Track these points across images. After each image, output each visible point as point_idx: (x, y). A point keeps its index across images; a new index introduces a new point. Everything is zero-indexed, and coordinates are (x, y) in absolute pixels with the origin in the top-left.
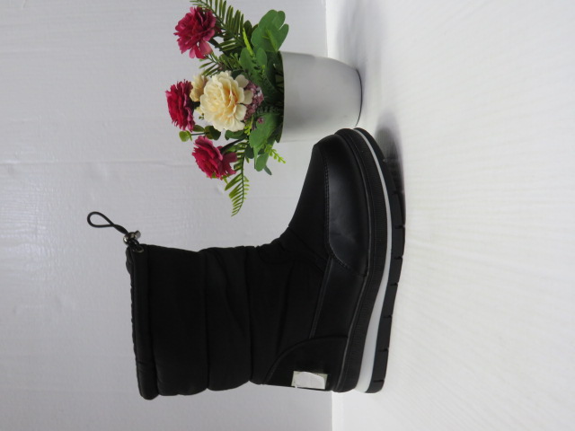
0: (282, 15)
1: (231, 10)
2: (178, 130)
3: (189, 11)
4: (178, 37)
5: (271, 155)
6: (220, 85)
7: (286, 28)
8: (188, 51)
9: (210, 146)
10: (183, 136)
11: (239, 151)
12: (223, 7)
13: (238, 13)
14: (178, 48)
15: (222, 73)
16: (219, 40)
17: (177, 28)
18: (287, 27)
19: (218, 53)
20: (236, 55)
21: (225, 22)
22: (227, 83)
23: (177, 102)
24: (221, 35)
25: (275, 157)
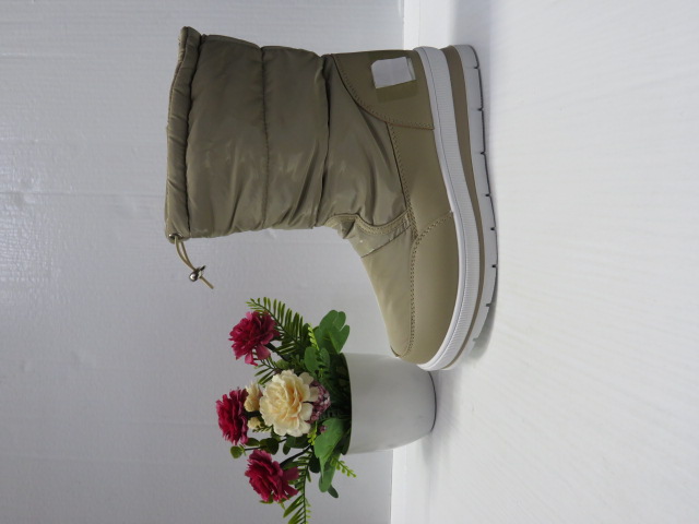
0: (342, 316)
1: (289, 313)
2: (230, 444)
3: (245, 317)
4: (233, 342)
5: (339, 468)
6: (283, 383)
7: (347, 330)
8: (243, 357)
9: (268, 461)
10: (236, 452)
11: (300, 468)
12: (281, 311)
13: (297, 316)
14: (232, 352)
15: (284, 372)
16: (277, 344)
17: (232, 334)
18: (347, 328)
19: (276, 358)
20: (298, 356)
21: (283, 324)
22: (291, 381)
23: (229, 412)
24: (279, 339)
25: (343, 471)
